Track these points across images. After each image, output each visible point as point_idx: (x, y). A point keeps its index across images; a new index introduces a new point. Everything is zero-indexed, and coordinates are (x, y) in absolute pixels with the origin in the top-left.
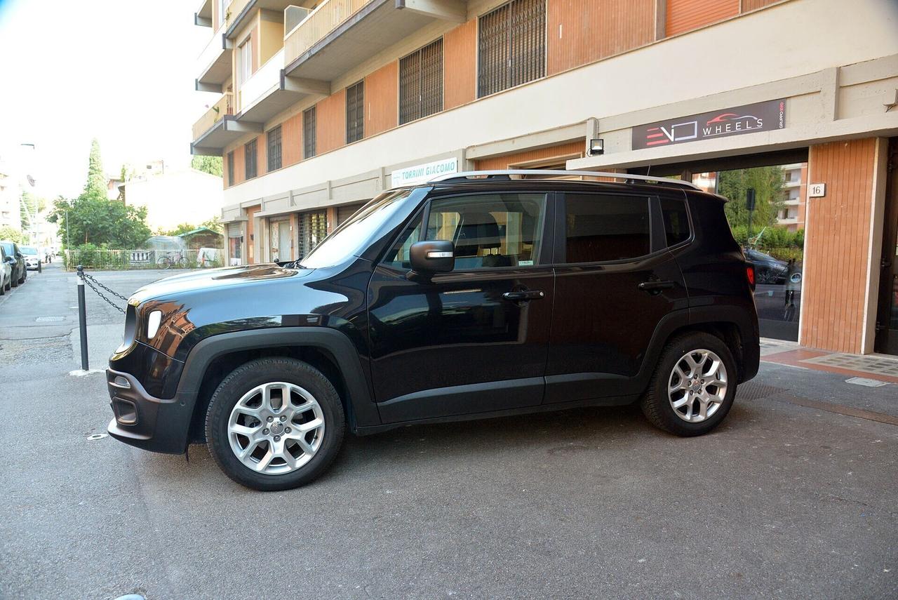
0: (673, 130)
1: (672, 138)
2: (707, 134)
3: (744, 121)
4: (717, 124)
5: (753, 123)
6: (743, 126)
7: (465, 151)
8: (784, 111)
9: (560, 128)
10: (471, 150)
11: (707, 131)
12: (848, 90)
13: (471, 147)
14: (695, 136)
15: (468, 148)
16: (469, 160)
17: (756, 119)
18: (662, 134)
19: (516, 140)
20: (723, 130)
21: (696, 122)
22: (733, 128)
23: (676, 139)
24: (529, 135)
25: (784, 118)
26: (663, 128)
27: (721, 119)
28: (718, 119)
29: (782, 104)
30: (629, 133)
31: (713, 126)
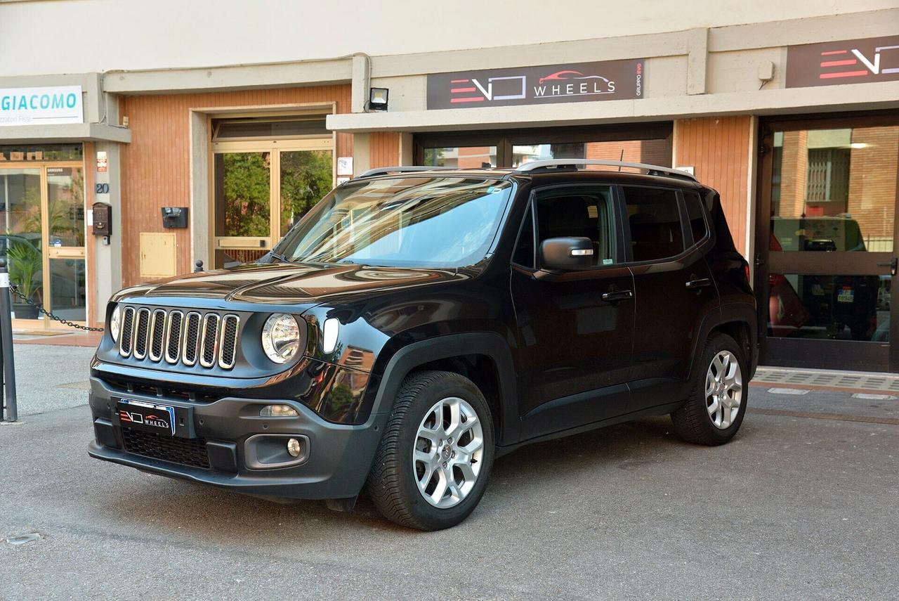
0: (490, 85)
1: (489, 96)
2: (540, 94)
3: (591, 82)
4: (555, 83)
5: (603, 86)
6: (590, 89)
7: (102, 78)
8: (642, 75)
9: (303, 62)
10: (115, 78)
11: (540, 91)
12: (718, 57)
13: (117, 72)
14: (523, 96)
15: (109, 73)
16: (111, 94)
17: (607, 81)
18: (474, 89)
19: (213, 71)
20: (563, 91)
21: (524, 78)
22: (576, 89)
23: (496, 98)
24: (242, 66)
25: (642, 83)
26: (475, 81)
27: (559, 76)
28: (555, 76)
29: (639, 66)
30: (422, 84)
31: (549, 84)
